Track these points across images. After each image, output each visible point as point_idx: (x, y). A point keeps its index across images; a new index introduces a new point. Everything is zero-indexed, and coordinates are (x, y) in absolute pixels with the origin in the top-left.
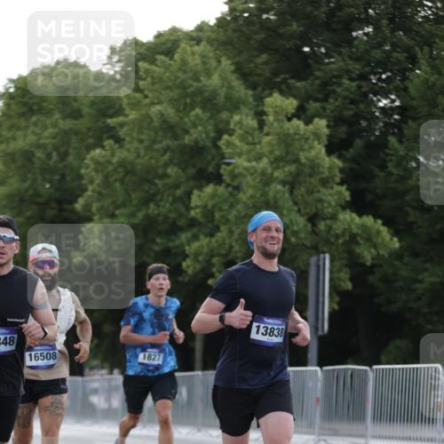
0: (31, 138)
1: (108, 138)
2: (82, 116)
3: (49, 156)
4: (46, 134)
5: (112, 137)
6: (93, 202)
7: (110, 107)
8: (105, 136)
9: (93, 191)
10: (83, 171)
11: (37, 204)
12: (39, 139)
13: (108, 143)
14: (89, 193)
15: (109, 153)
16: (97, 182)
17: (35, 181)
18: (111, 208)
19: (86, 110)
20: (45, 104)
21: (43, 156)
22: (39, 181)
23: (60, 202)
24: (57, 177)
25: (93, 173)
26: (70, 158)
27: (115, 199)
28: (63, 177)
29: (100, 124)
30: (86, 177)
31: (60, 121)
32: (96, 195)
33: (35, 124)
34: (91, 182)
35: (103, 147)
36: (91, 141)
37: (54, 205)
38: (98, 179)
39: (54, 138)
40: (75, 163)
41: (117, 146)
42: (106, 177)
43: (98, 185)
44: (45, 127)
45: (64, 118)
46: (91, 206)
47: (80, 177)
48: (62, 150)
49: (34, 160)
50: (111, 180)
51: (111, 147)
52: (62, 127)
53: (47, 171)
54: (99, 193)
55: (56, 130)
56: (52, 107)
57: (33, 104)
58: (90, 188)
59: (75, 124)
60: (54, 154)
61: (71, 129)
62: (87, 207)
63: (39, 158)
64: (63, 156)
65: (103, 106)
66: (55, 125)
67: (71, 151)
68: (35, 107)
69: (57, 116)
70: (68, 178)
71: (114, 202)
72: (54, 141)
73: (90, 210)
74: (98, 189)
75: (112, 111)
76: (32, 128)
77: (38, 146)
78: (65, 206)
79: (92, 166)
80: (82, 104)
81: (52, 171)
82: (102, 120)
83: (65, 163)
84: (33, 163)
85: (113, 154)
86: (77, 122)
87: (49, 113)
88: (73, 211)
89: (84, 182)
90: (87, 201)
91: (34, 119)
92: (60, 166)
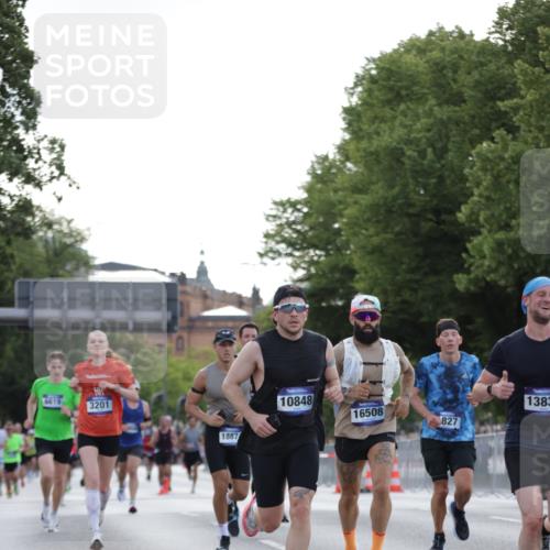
0: (400, 132)
1: (498, 128)
2: (464, 101)
3: (422, 154)
4: (419, 126)
5: (503, 125)
6: (480, 209)
7: (500, 88)
8: (494, 125)
9: (480, 196)
10: (467, 171)
11: (409, 215)
12: (410, 132)
13: (499, 133)
14: (475, 198)
15: (499, 146)
16: (485, 184)
17: (405, 185)
18: (504, 217)
19: (468, 93)
20: (415, 88)
21: (415, 154)
22: (412, 187)
23: (437, 212)
24: (434, 181)
25: (480, 173)
26: (450, 155)
27: (508, 205)
28: (441, 179)
29: (488, 110)
30: (470, 178)
31: (436, 108)
32: (483, 201)
33: (404, 114)
34: (478, 185)
35: (492, 139)
36: (477, 131)
37: (430, 216)
38: (487, 180)
39: (429, 130)
40: (456, 161)
41: (510, 136)
42: (497, 178)
43: (487, 189)
44: (417, 117)
45: (440, 105)
46: (478, 215)
47: (464, 179)
48: (439, 145)
49: (403, 159)
50: (504, 180)
51: (502, 138)
52: (439, 116)
53: (420, 173)
54: (488, 198)
55: (431, 120)
56: (426, 91)
57: (401, 88)
58: (476, 192)
59: (455, 111)
60: (430, 150)
61: (449, 118)
62: (473, 216)
63: (409, 157)
64: (441, 153)
65: (490, 87)
66: (430, 114)
67: (450, 146)
68: (404, 92)
69: (432, 102)
70: (448, 182)
71: (507, 209)
72: (428, 135)
73: (477, 221)
74: (486, 193)
75: (503, 92)
76: (400, 118)
77: (409, 142)
78: (444, 217)
79: (478, 164)
80: (463, 86)
81: (427, 173)
82: (491, 104)
83: (443, 162)
84: (403, 164)
85: (505, 148)
86: (457, 108)
87: (421, 99)
88: (456, 223)
89: (468, 185)
90: (472, 209)
91: (402, 107)
92: (438, 166)
